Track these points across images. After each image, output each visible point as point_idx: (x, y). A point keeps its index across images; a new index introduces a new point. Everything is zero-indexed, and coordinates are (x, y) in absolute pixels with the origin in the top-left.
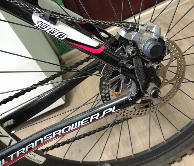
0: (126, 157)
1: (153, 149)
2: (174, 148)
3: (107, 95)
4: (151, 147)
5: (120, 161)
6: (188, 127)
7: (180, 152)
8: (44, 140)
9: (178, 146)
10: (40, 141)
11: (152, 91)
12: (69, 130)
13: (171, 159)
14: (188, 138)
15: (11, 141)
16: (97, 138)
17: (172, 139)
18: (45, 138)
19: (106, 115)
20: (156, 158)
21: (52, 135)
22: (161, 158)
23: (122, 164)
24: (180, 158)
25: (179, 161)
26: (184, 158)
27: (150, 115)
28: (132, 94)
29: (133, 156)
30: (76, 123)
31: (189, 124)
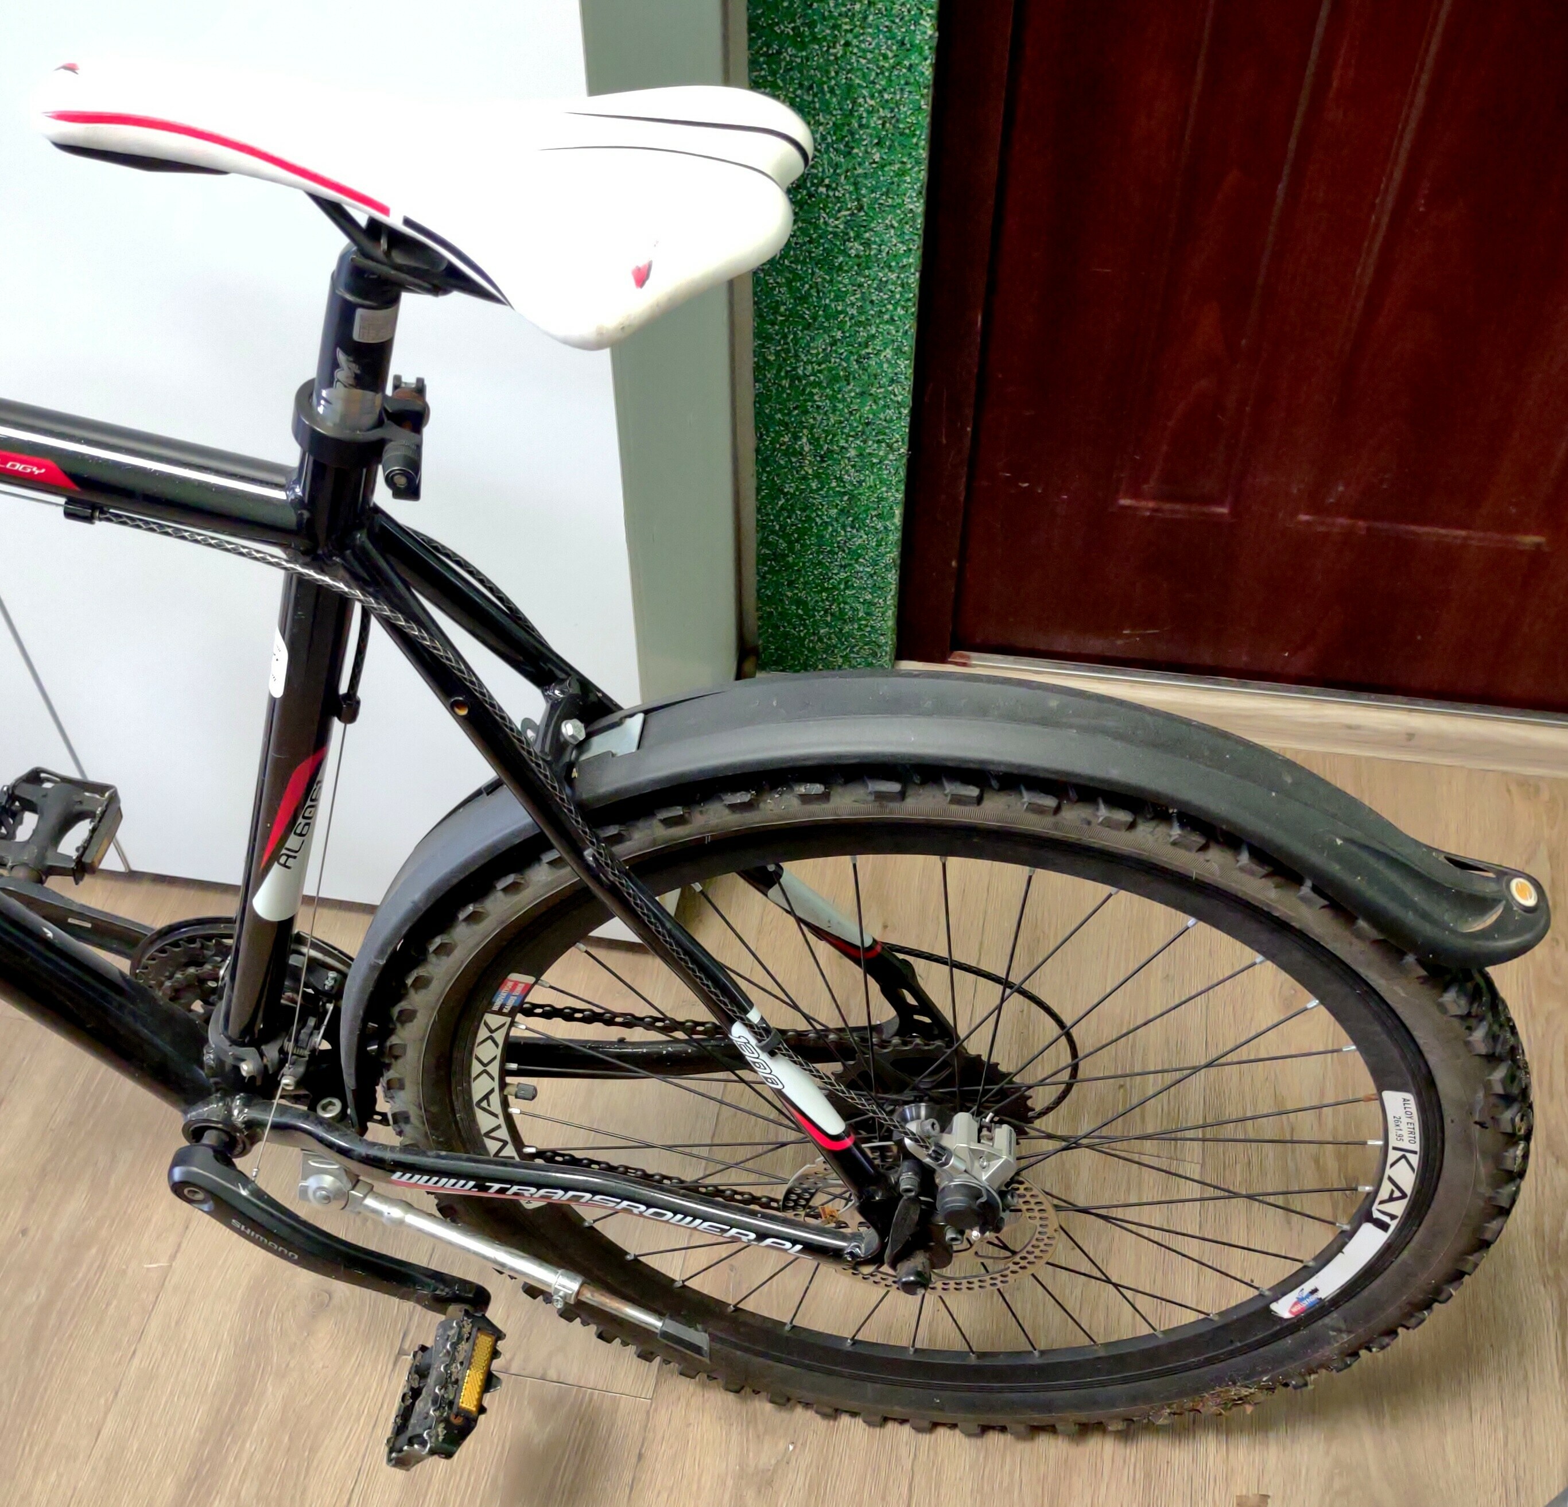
0: (765, 1319)
1: (859, 1349)
2: (929, 1387)
3: (807, 1196)
4: (859, 1337)
5: (742, 1318)
6: (1011, 1362)
7: (941, 1408)
8: (591, 1200)
9: (944, 1388)
10: (582, 1197)
11: (908, 1274)
12: (664, 1218)
13: (897, 1408)
14: (991, 1390)
15: (499, 1127)
16: (705, 1170)
17: (938, 1360)
18: (598, 1197)
19: (768, 1246)
20: (852, 1377)
21: (618, 1203)
22: (869, 1385)
23: (742, 1330)
24: (926, 1424)
25: (919, 1430)
26: (942, 1432)
27: (888, 1292)
28: (858, 1247)
29: (788, 1328)
30: (689, 1219)
31: (1019, 1353)
